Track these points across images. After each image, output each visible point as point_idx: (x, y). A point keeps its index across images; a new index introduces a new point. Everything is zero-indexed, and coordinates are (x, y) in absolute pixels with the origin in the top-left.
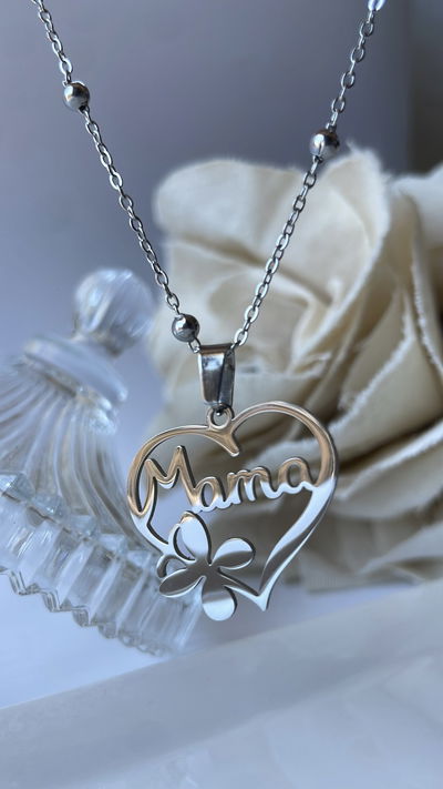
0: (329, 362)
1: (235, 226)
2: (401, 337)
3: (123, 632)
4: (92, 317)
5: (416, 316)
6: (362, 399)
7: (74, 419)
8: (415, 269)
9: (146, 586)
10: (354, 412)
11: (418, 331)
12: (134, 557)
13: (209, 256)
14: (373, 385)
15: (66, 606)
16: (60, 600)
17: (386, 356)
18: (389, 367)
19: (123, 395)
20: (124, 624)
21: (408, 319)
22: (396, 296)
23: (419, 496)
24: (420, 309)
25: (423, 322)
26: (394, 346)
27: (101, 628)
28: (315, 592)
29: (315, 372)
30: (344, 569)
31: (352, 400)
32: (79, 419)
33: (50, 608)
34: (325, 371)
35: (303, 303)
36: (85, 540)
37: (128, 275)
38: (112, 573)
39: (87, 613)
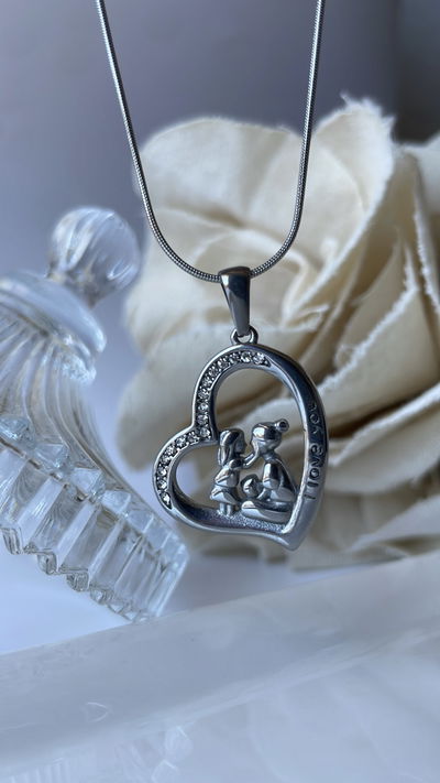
0: (326, 315)
1: (221, 191)
2: (404, 289)
3: (95, 586)
4: (68, 259)
5: (418, 266)
6: (361, 351)
7: (45, 361)
8: (417, 217)
9: (122, 539)
10: (352, 365)
11: (421, 281)
12: (109, 500)
13: (195, 220)
14: (373, 337)
15: (31, 548)
16: (24, 542)
17: (388, 307)
18: (390, 318)
20: (95, 578)
21: (409, 270)
22: (396, 249)
23: (414, 466)
24: (423, 259)
25: (426, 271)
27: (71, 579)
28: (300, 570)
29: (311, 325)
30: (331, 547)
31: (351, 351)
32: (51, 363)
33: (11, 549)
34: (321, 326)
35: (295, 267)
36: (53, 475)
37: (110, 214)
38: (86, 513)
39: (55, 559)
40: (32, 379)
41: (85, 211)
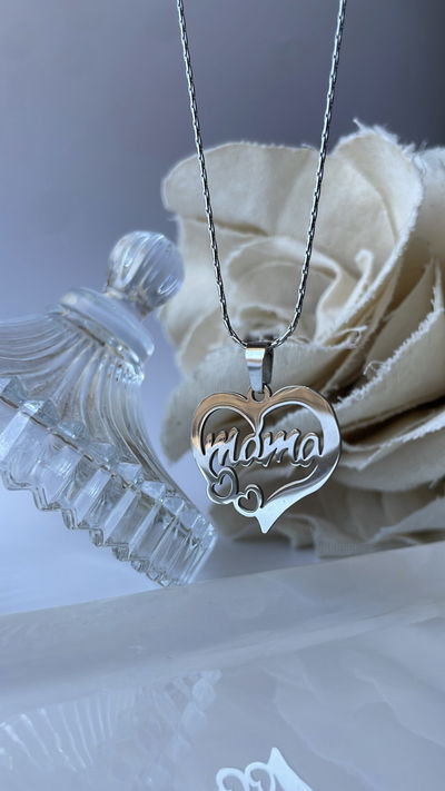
3: (134, 557)
4: (124, 276)
7: (101, 366)
9: (159, 520)
10: (378, 380)
12: (148, 488)
15: (84, 525)
16: (79, 519)
19: (150, 352)
20: (135, 551)
26: (423, 318)
27: (116, 551)
30: (355, 537)
31: (377, 367)
32: (106, 367)
33: (68, 526)
35: (331, 274)
36: (103, 466)
38: (129, 497)
39: (102, 534)
40: (90, 384)
41: (138, 234)
